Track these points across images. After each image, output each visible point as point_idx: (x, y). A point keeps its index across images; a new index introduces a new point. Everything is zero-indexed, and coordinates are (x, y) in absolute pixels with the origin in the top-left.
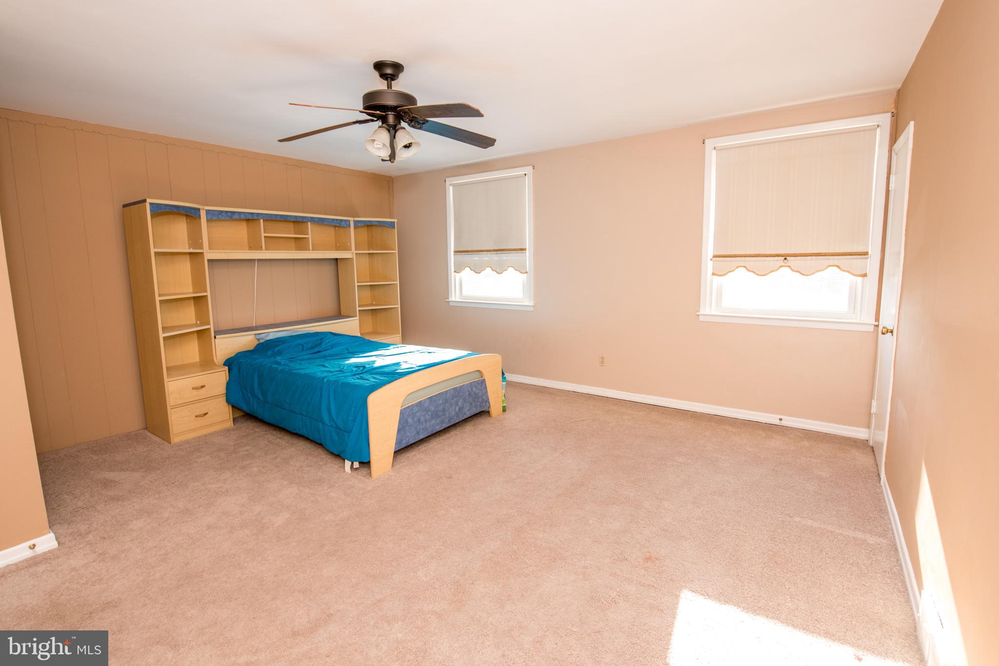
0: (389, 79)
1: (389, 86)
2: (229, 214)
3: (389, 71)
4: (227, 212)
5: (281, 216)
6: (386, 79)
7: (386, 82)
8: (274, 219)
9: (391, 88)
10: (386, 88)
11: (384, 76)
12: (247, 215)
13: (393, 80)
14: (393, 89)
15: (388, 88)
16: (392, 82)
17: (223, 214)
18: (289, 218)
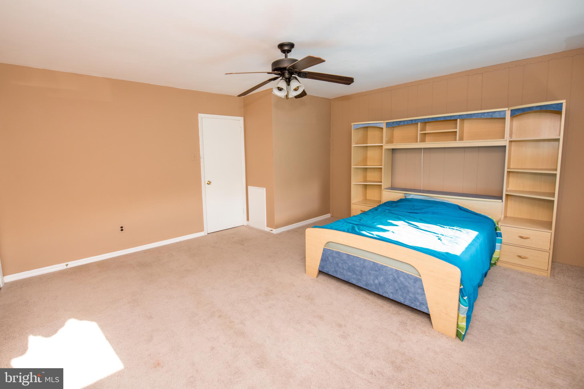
0: (286, 53)
1: (286, 56)
2: (398, 123)
3: (286, 48)
4: (397, 122)
5: (433, 118)
6: (284, 53)
7: (284, 54)
8: (427, 121)
9: (287, 57)
10: (284, 58)
11: (284, 51)
12: (409, 121)
13: (288, 53)
14: (288, 58)
15: (285, 58)
16: (288, 54)
17: (395, 123)
18: (439, 119)
